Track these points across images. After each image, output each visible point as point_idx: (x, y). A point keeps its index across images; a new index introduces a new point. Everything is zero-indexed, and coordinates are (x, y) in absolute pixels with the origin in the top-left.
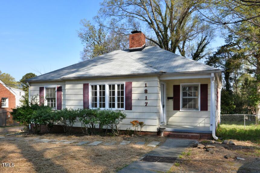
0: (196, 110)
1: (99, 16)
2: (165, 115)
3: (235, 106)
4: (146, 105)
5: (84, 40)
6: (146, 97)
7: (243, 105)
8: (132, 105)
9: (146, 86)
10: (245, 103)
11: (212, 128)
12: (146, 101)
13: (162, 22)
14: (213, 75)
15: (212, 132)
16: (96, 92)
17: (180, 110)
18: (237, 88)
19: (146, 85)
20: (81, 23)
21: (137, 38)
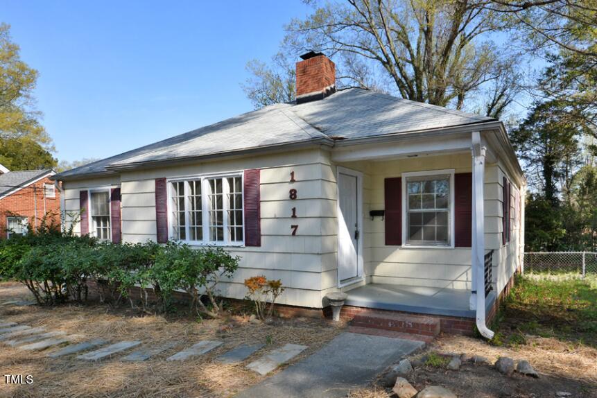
0: (444, 245)
1: (285, 53)
2: (361, 258)
3: (564, 231)
4: (294, 234)
5: (260, 104)
6: (294, 210)
7: (583, 228)
8: (262, 233)
9: (293, 181)
10: (588, 223)
11: (476, 302)
12: (294, 222)
13: (410, 60)
14: (476, 137)
15: (474, 312)
16: (183, 198)
17: (403, 246)
18: (570, 194)
19: (292, 177)
20: (248, 68)
21: (312, 70)
